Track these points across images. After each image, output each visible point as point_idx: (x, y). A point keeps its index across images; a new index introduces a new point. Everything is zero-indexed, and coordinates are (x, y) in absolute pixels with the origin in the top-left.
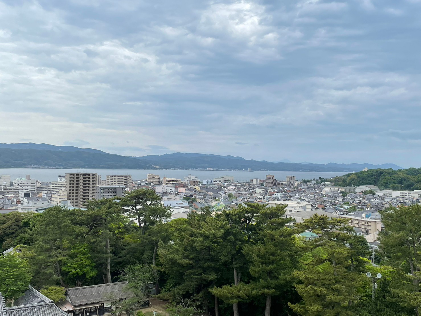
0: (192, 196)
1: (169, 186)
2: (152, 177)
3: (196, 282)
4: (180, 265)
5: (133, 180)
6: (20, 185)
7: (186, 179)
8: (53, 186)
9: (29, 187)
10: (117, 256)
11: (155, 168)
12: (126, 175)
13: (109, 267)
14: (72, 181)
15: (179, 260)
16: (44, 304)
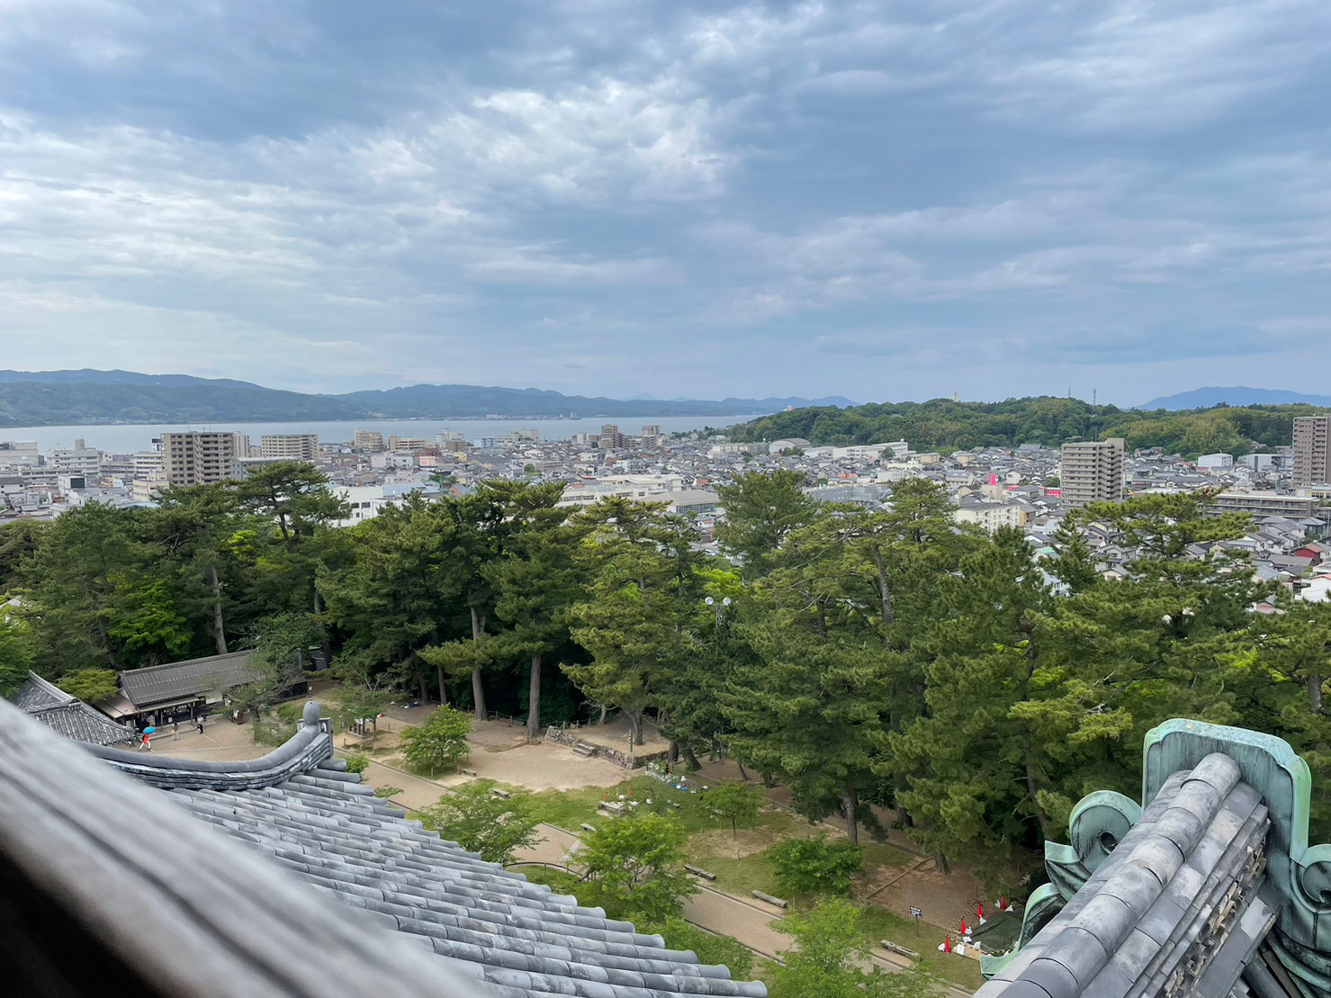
0: (450, 473)
1: (402, 455)
2: (364, 437)
3: (396, 639)
4: (362, 610)
5: (323, 444)
6: (61, 461)
7: (439, 439)
8: (138, 463)
9: (83, 466)
10: (239, 600)
11: (376, 417)
12: (307, 433)
13: (219, 624)
14: (177, 451)
15: (360, 598)
16: (57, 705)
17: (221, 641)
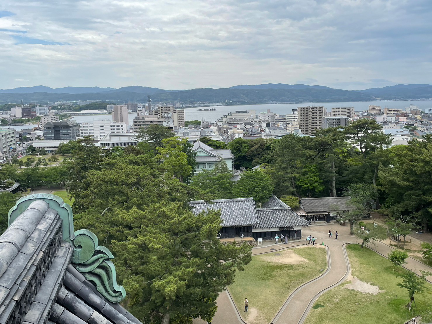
0: (413, 125)
1: (390, 116)
2: (373, 108)
3: (415, 202)
4: (399, 186)
5: (355, 111)
6: (263, 117)
7: (407, 109)
8: (287, 118)
9: (269, 119)
10: (341, 175)
11: (377, 100)
12: (349, 107)
13: (334, 184)
14: (303, 114)
15: (399, 181)
16: (283, 208)
17: (334, 191)
